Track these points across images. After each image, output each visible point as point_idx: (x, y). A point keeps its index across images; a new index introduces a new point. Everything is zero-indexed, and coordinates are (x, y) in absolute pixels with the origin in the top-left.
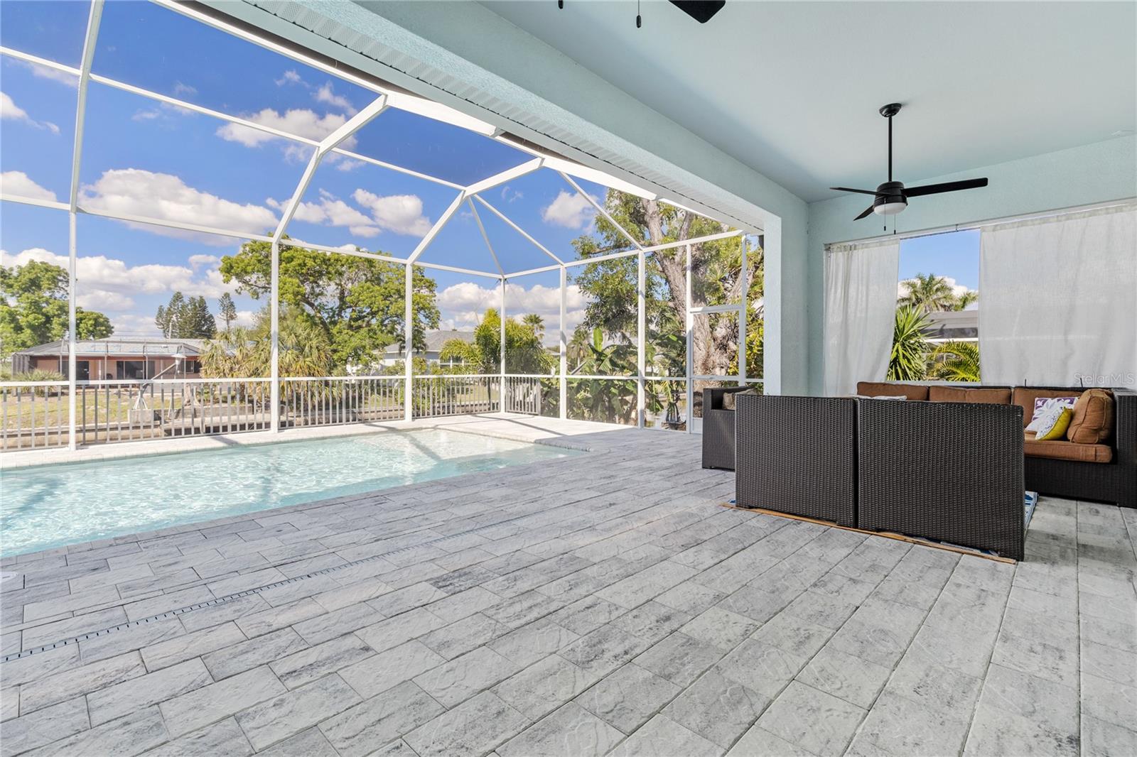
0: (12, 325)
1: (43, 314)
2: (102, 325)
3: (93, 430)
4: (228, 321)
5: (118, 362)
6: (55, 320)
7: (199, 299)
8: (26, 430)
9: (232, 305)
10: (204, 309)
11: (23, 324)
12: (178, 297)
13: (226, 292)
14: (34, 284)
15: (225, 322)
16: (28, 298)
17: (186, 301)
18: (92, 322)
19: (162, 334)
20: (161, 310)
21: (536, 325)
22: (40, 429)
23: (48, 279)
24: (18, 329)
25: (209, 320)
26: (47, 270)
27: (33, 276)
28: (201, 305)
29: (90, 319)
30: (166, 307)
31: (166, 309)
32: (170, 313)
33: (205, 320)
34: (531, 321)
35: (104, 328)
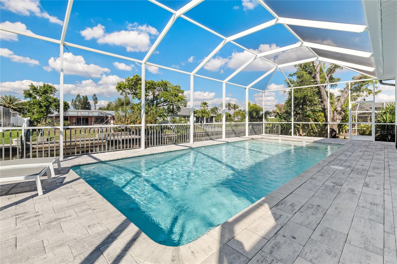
0: (39, 106)
1: (49, 102)
3: (69, 142)
4: (95, 104)
5: (77, 118)
7: (85, 96)
9: (96, 98)
10: (87, 100)
11: (43, 105)
12: (78, 96)
13: (94, 94)
14: (45, 92)
15: (94, 104)
16: (44, 97)
17: (81, 97)
19: (73, 109)
20: (73, 100)
21: (205, 105)
23: (50, 90)
24: (41, 107)
25: (89, 104)
26: (50, 87)
27: (45, 89)
28: (86, 98)
30: (74, 99)
31: (74, 100)
32: (76, 101)
33: (87, 104)
34: (204, 104)
35: (67, 107)
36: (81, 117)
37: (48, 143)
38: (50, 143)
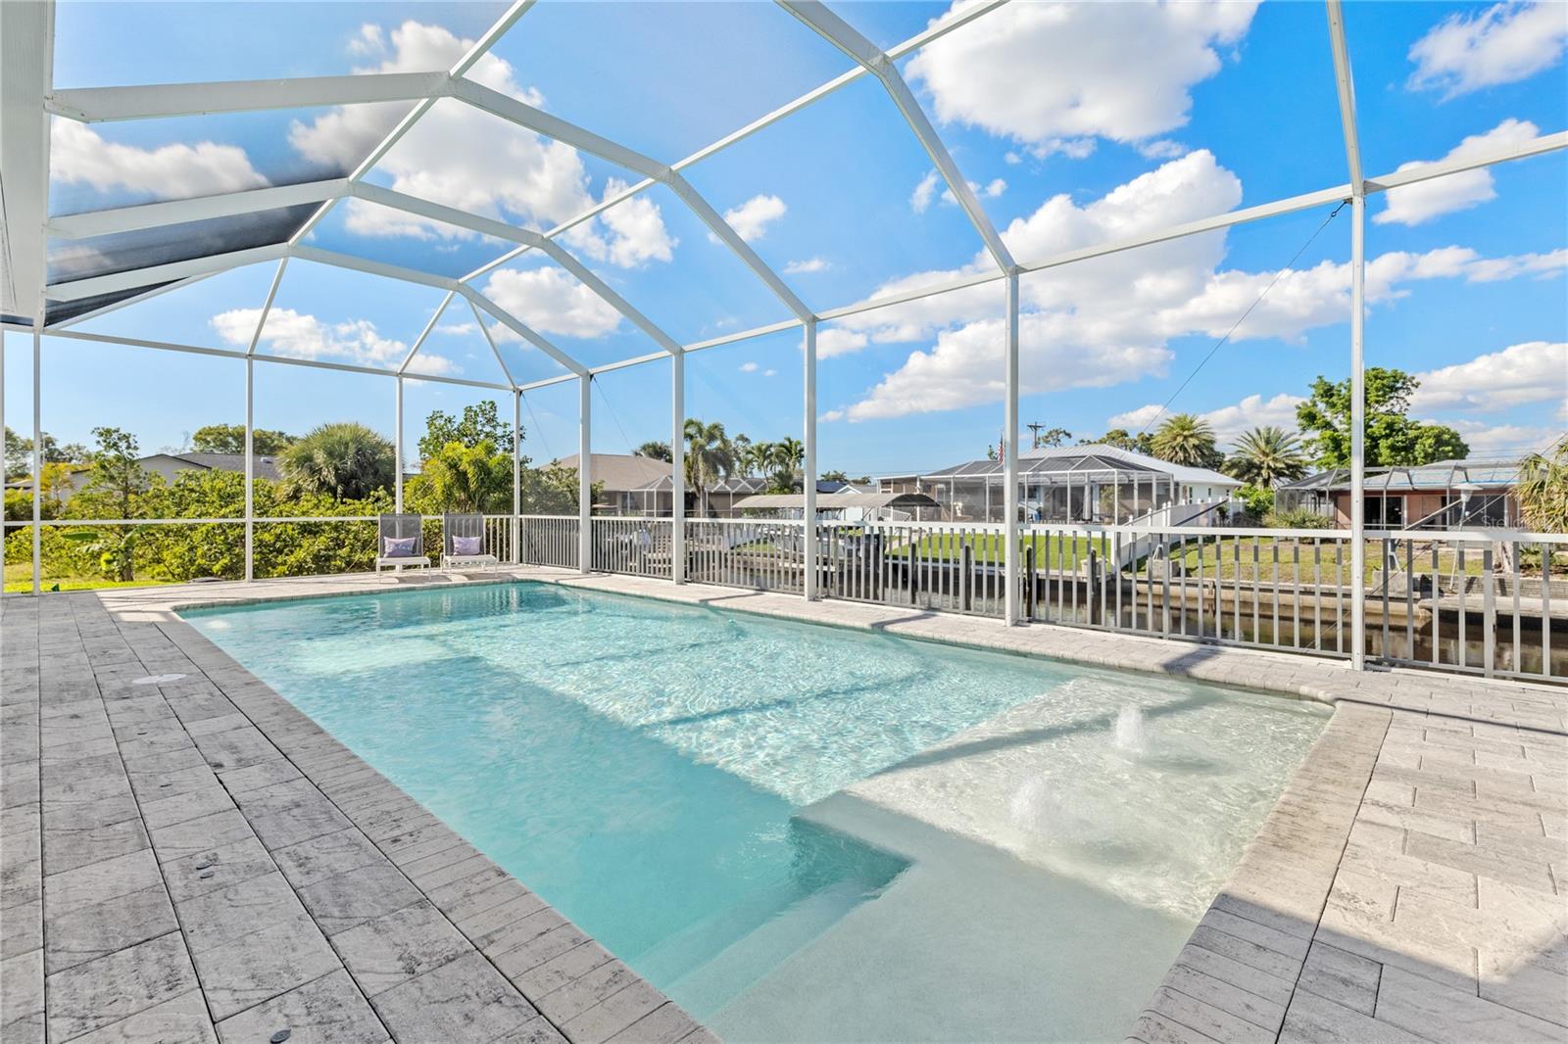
0: (1336, 454)
2: (1447, 444)
6: (1383, 443)
8: (1245, 582)
18: (1431, 441)
22: (1265, 584)
23: (1377, 390)
26: (1376, 378)
29: (1429, 437)
35: (1450, 448)
36: (1381, 492)
37: (1179, 584)
38: (1187, 585)
